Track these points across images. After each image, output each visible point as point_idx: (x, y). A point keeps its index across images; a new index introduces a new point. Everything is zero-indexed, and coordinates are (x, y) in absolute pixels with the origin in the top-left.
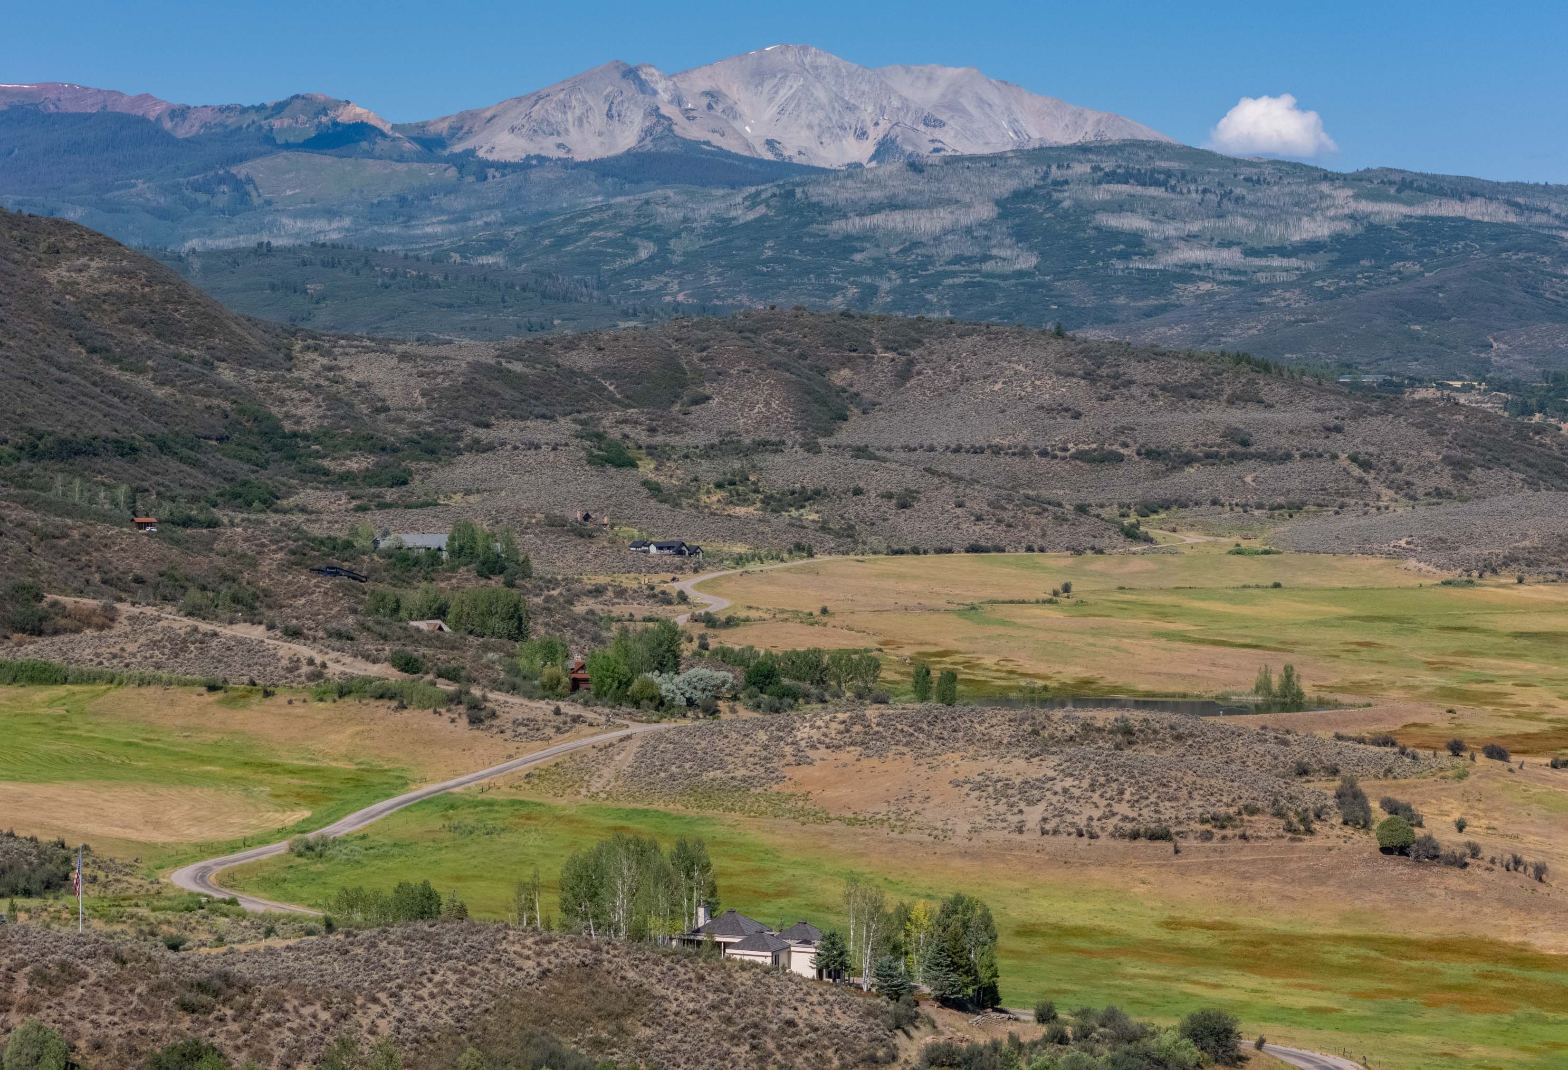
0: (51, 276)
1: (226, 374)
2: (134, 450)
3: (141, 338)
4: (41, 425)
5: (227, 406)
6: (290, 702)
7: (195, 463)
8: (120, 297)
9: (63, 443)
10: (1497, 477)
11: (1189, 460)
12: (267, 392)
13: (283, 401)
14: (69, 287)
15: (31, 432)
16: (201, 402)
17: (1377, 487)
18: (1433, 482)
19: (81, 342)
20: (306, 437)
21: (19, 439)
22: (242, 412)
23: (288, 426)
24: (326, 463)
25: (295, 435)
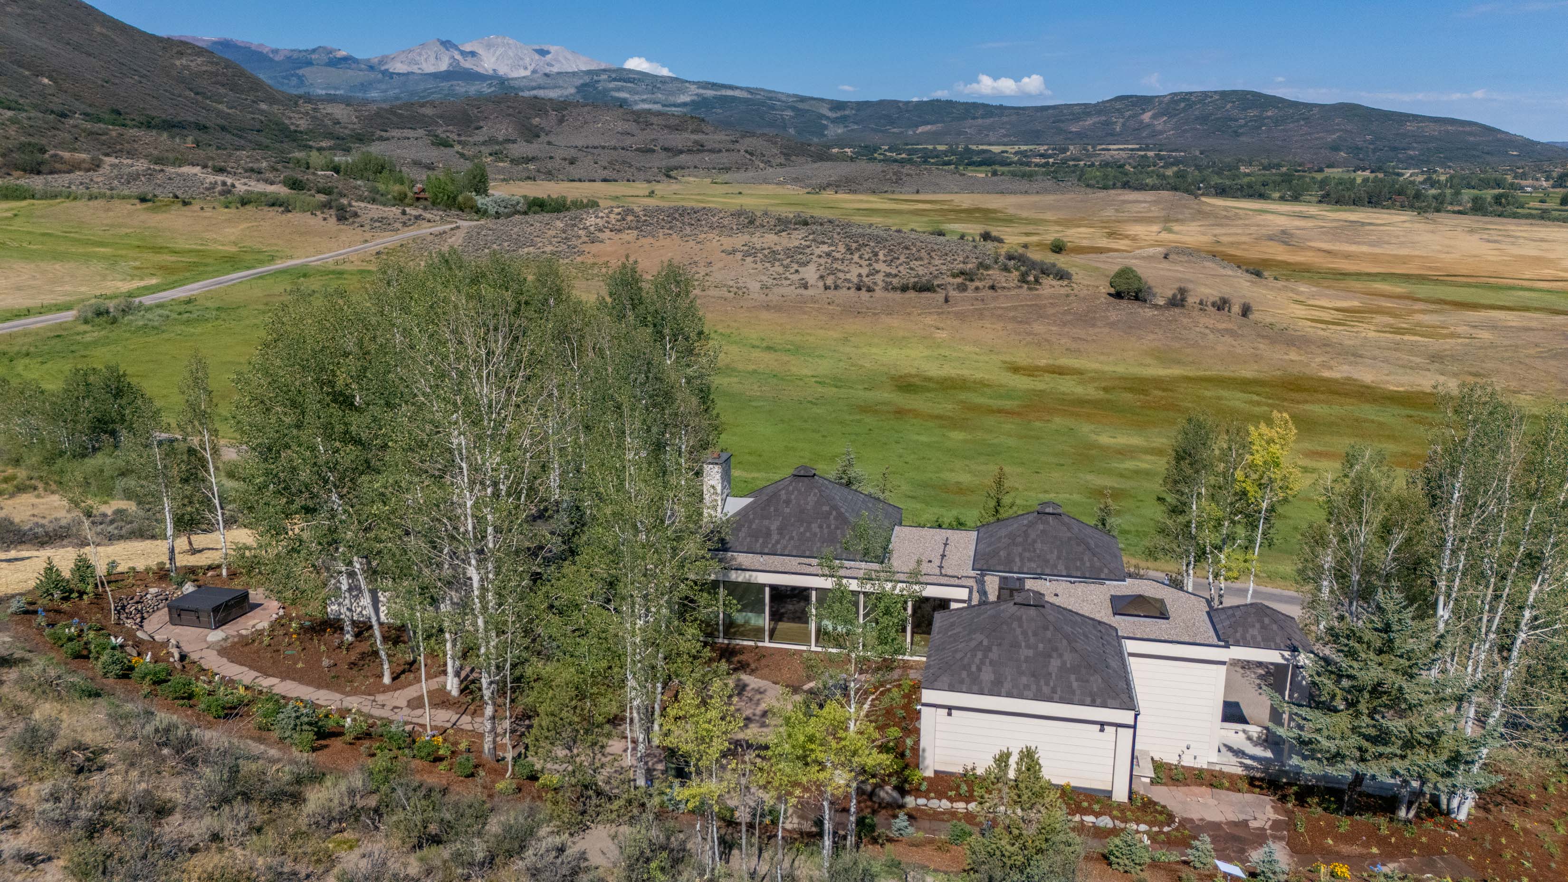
0: (178, 63)
1: (263, 107)
2: (205, 127)
3: (222, 90)
4: (155, 114)
5: (263, 118)
6: (202, 209)
7: (240, 137)
8: (212, 73)
9: (164, 121)
12: (283, 114)
13: (290, 118)
14: (185, 67)
15: (147, 116)
16: (249, 116)
19: (191, 90)
20: (301, 133)
21: (142, 119)
22: (270, 121)
23: (292, 128)
24: (310, 143)
25: (295, 131)
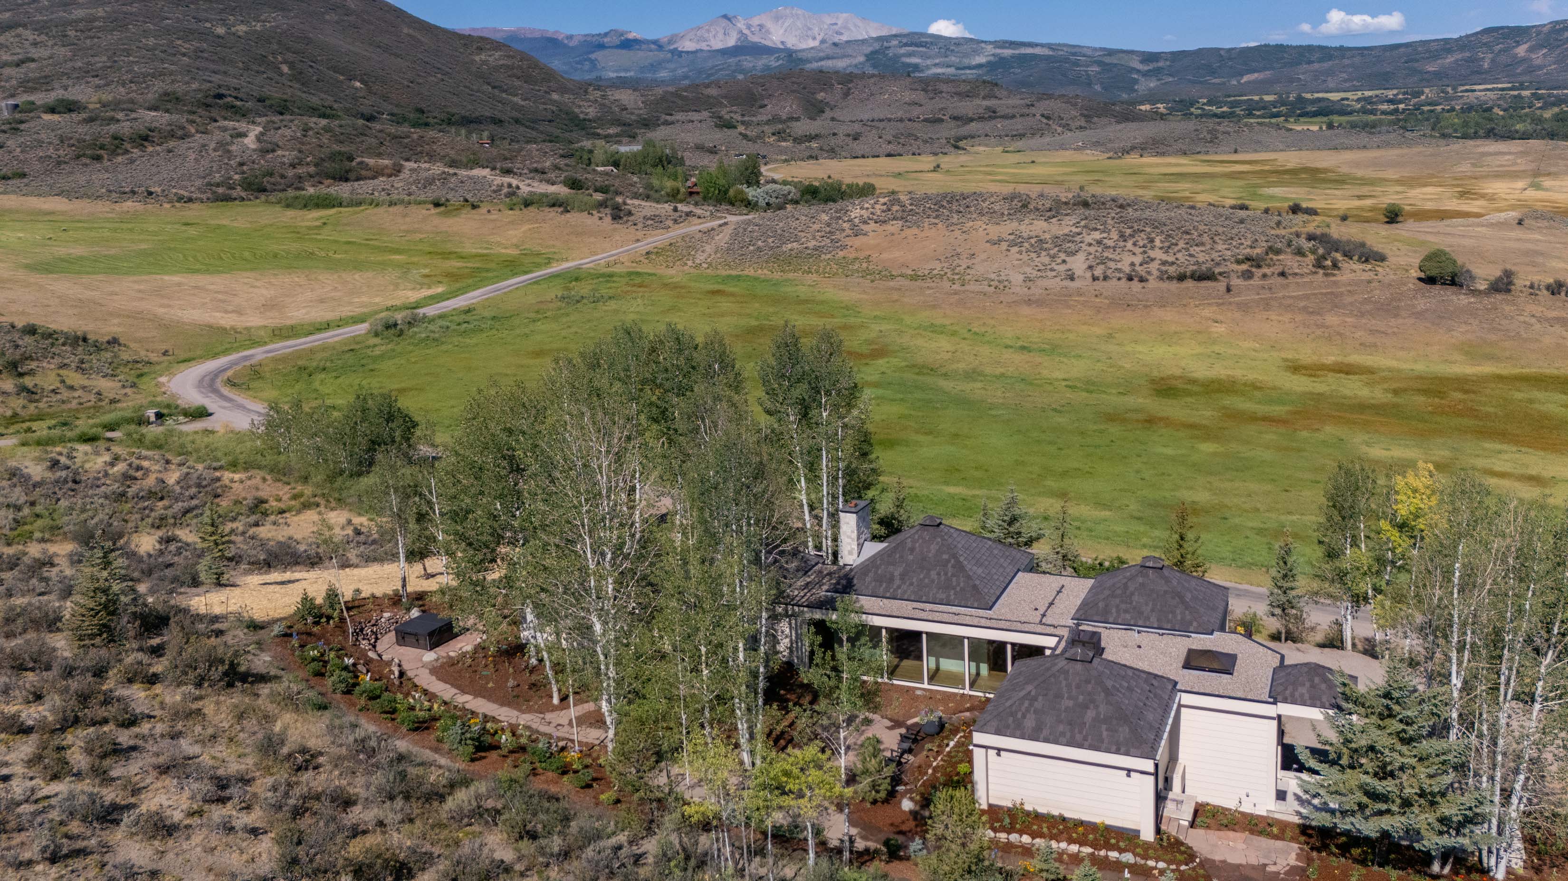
0: (477, 58)
1: (555, 96)
2: (501, 121)
3: (517, 83)
4: (455, 111)
5: (554, 108)
6: (489, 211)
7: (533, 129)
8: (508, 66)
9: (463, 117)
10: (1105, 120)
11: (972, 120)
12: (573, 103)
13: (580, 107)
14: (484, 62)
15: (448, 113)
16: (541, 107)
17: (1054, 127)
18: (1078, 124)
19: (489, 84)
20: (590, 120)
21: (443, 116)
22: (560, 110)
23: (582, 116)
24: (598, 131)
25: (585, 120)
